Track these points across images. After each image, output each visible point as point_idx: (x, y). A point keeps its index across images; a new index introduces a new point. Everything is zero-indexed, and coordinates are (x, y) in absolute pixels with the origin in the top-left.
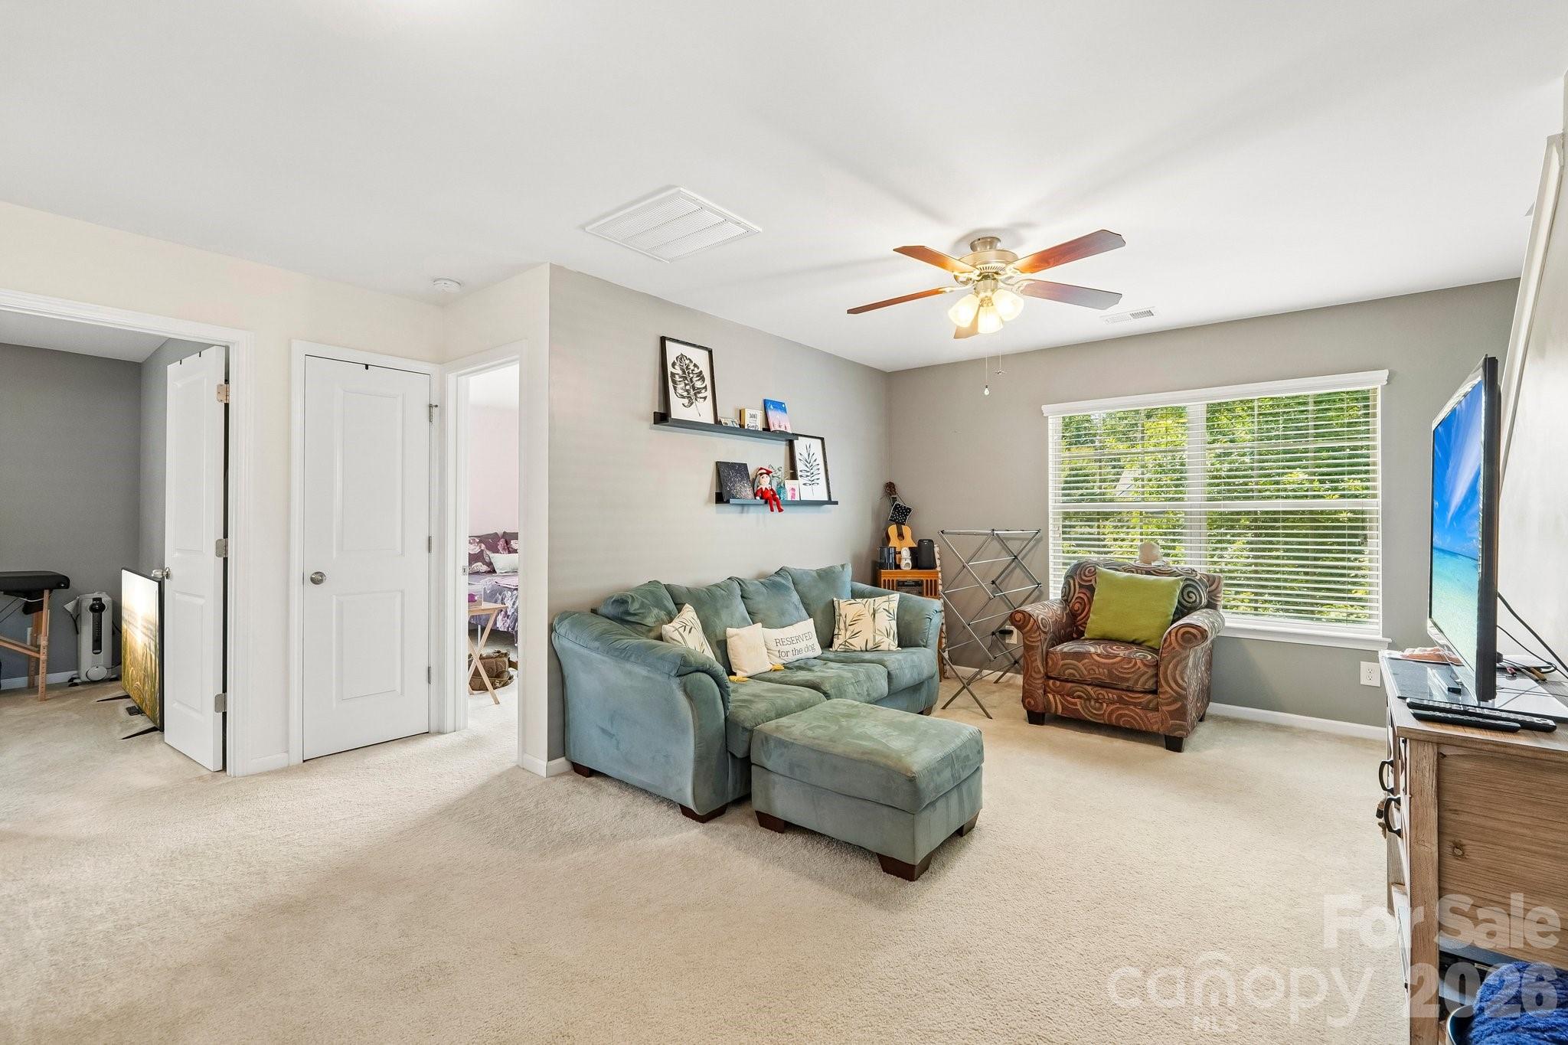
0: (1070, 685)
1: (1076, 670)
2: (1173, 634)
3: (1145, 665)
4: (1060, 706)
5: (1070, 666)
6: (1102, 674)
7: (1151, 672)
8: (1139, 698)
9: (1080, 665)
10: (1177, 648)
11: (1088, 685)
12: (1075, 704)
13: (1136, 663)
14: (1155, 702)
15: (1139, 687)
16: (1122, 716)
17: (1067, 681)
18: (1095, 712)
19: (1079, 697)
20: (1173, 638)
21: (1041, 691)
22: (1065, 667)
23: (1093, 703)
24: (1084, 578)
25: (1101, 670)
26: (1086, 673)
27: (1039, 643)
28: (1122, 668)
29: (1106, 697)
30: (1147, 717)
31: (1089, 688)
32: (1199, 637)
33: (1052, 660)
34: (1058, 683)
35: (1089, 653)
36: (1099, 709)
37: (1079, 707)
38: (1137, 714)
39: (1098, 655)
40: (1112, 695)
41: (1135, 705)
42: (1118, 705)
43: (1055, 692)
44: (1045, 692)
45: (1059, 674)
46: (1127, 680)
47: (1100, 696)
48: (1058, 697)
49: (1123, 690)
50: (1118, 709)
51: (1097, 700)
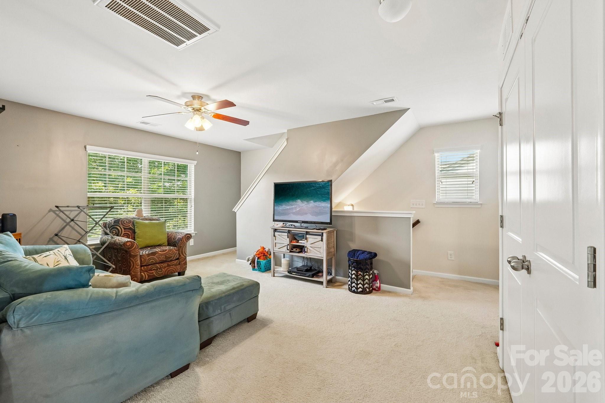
0: (150, 266)
1: (153, 259)
2: (184, 238)
3: (176, 250)
4: (147, 276)
5: (151, 259)
6: (163, 258)
7: (178, 252)
8: (174, 262)
9: (155, 257)
10: (185, 242)
11: (157, 264)
12: (153, 273)
13: (173, 250)
14: (179, 262)
15: (175, 259)
16: (169, 271)
17: (149, 265)
18: (160, 273)
19: (154, 270)
20: (184, 239)
21: (139, 273)
22: (149, 259)
23: (159, 270)
24: (125, 225)
25: (162, 256)
26: (157, 259)
27: (139, 253)
28: (169, 253)
29: (164, 266)
30: (177, 268)
31: (157, 265)
32: (190, 237)
33: (144, 258)
34: (145, 267)
35: (157, 251)
36: (162, 271)
37: (154, 274)
38: (174, 268)
39: (160, 251)
40: (166, 265)
41: (172, 265)
42: (167, 268)
43: (144, 271)
44: (141, 273)
45: (147, 263)
46: (171, 257)
47: (161, 267)
48: (146, 273)
49: (169, 261)
50: (167, 269)
51: (160, 269)
